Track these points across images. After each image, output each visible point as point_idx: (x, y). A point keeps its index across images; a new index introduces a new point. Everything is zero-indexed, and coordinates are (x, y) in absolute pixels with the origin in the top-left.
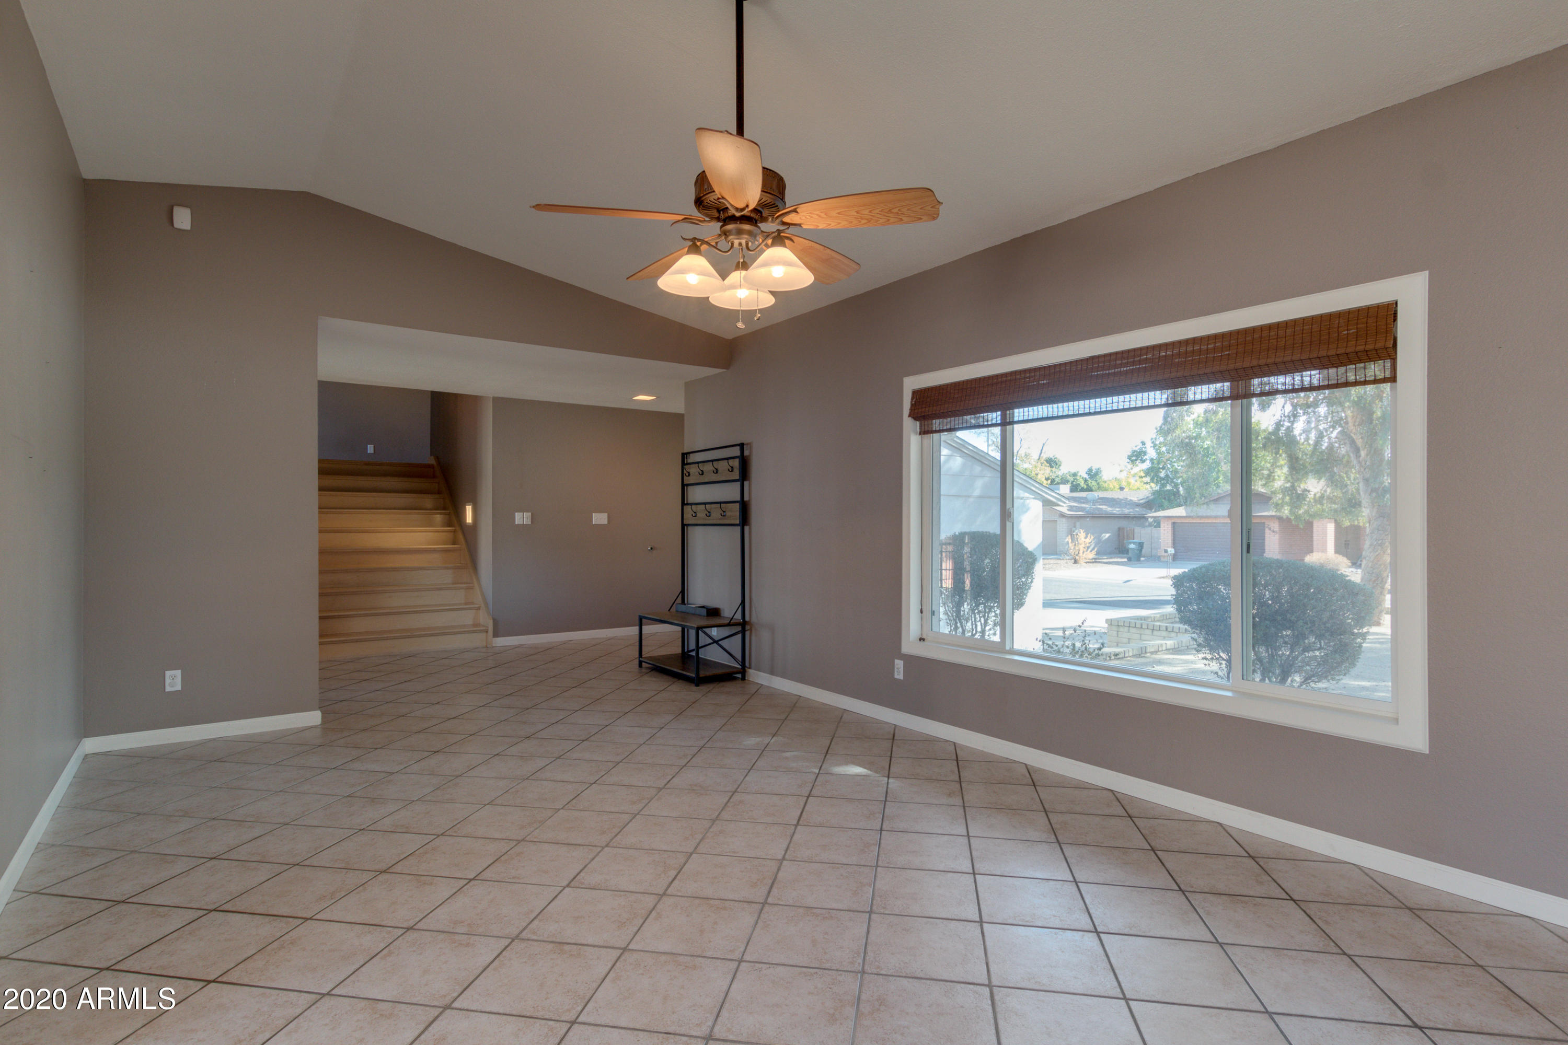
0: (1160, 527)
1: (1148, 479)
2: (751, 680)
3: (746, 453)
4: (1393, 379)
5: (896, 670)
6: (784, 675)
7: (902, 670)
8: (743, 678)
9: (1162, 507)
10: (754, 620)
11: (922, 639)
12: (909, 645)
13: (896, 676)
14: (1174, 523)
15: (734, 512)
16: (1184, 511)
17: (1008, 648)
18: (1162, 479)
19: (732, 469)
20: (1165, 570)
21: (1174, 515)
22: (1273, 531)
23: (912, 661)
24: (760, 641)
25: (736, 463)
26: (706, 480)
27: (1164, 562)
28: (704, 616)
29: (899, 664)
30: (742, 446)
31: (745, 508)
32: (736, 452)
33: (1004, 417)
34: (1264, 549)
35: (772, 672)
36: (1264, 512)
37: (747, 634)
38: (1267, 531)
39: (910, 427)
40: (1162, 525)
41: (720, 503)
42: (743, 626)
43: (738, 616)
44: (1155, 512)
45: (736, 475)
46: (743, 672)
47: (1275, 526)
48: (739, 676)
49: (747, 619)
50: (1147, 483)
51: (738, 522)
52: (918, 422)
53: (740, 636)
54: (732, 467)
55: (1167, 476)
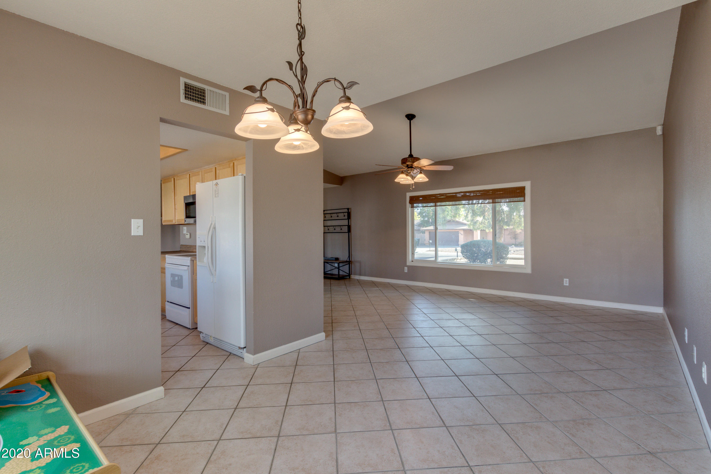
0: (425, 233)
1: (419, 216)
2: (352, 278)
3: (349, 211)
4: (524, 201)
5: (405, 270)
6: (365, 275)
7: (407, 270)
8: (350, 278)
9: (424, 226)
10: (353, 260)
11: (412, 261)
12: (409, 263)
13: (405, 271)
14: (430, 232)
15: (345, 229)
16: (433, 228)
17: (437, 261)
18: (424, 216)
19: (344, 216)
20: (429, 248)
21: (430, 229)
22: (461, 234)
23: (409, 267)
24: (355, 267)
25: (346, 214)
26: (333, 219)
27: (426, 246)
28: (334, 260)
29: (406, 268)
30: (348, 209)
31: (349, 227)
32: (346, 210)
33: (436, 204)
34: (459, 241)
35: (360, 275)
36: (458, 227)
37: (350, 264)
38: (460, 234)
39: (408, 205)
40: (426, 232)
41: (340, 226)
42: (349, 262)
43: (348, 260)
44: (423, 228)
45: (346, 217)
46: (349, 275)
47: (462, 232)
48: (348, 277)
49: (350, 260)
50: (419, 217)
51: (347, 231)
52: (411, 205)
53: (348, 265)
54: (344, 215)
55: (426, 215)
